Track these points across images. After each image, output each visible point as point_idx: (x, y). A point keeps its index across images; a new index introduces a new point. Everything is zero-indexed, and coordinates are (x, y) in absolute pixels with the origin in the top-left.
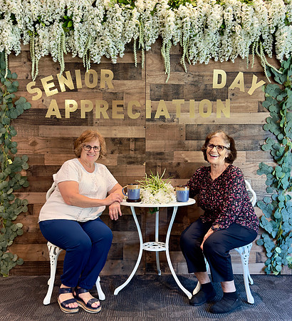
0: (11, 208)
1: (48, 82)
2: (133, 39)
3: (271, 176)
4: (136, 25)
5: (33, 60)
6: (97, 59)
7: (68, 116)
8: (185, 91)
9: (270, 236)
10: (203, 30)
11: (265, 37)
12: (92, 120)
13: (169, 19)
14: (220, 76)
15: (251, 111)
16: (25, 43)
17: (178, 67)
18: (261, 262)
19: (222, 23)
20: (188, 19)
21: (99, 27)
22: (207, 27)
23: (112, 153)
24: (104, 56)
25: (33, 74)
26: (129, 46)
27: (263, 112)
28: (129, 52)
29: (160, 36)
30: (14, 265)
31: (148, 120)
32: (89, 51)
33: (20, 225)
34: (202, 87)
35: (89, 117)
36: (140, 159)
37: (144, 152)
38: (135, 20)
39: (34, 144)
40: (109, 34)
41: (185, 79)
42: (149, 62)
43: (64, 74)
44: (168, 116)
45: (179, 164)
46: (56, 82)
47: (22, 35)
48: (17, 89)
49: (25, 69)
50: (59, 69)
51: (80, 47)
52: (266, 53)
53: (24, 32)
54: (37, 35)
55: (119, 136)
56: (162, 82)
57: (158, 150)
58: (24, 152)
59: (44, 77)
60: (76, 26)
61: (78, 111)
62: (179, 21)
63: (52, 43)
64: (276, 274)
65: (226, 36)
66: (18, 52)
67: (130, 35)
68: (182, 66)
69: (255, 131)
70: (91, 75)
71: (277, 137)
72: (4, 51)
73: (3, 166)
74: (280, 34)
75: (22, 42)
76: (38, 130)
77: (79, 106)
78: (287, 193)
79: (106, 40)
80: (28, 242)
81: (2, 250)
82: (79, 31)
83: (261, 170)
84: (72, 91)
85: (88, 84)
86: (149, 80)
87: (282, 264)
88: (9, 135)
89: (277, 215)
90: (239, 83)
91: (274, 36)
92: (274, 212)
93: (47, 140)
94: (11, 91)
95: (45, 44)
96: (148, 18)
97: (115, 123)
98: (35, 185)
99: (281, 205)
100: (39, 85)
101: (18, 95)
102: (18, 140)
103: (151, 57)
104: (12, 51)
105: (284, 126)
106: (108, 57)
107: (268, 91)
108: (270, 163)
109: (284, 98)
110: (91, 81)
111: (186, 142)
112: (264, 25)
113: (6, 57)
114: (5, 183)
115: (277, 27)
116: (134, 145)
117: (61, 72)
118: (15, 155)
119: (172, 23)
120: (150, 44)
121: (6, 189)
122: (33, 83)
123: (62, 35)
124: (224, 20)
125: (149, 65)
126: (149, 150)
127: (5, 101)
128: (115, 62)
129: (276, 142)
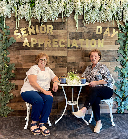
0: (8, 87)
1: (24, 31)
2: (62, 12)
3: (120, 72)
4: (63, 5)
5: (17, 20)
6: (46, 20)
7: (32, 46)
8: (85, 35)
9: (120, 97)
10: (92, 8)
11: (119, 12)
12: (44, 48)
13: (78, 3)
14: (99, 29)
15: (112, 44)
16: (13, 12)
17: (81, 25)
18: (116, 108)
19: (100, 5)
20: (86, 3)
21: (47, 6)
22: (94, 7)
23: (53, 62)
24: (49, 19)
25: (16, 26)
26: (60, 15)
27: (117, 45)
28: (60, 17)
29: (74, 11)
30: (10, 112)
31: (69, 48)
32: (42, 17)
33: (12, 94)
34: (92, 34)
35: (42, 46)
36: (65, 65)
37: (66, 62)
38: (63, 3)
39: (17, 58)
40: (51, 9)
41: (84, 30)
42: (69, 22)
43: (31, 27)
44: (77, 46)
45: (82, 67)
46: (27, 30)
47: (11, 9)
48: (9, 34)
49: (13, 24)
50: (28, 25)
51: (38, 15)
52: (119, 19)
53: (12, 7)
54: (18, 9)
55: (56, 55)
56: (74, 31)
57: (73, 61)
58: (13, 62)
59: (21, 28)
60: (36, 5)
61: (37, 44)
62: (82, 4)
63: (25, 13)
64: (122, 113)
65: (102, 11)
66: (10, 17)
67: (61, 10)
68: (83, 24)
69: (114, 53)
70: (43, 27)
71: (123, 56)
72: (3, 16)
73: (3, 68)
74: (125, 11)
75: (11, 12)
76: (19, 52)
77: (38, 41)
78: (127, 79)
79: (50, 12)
80: (15, 102)
81: (4, 105)
82: (37, 7)
83: (116, 69)
84: (34, 34)
85: (42, 32)
86: (69, 30)
87: (124, 109)
88: (6, 54)
89: (123, 88)
90: (107, 32)
91: (122, 12)
92: (121, 87)
93: (23, 56)
94: (6, 34)
95: (22, 13)
96: (68, 2)
97: (54, 49)
98: (19, 76)
99: (124, 84)
100: (19, 32)
101: (10, 36)
102: (11, 57)
103: (70, 20)
104: (7, 16)
105: (126, 51)
106: (51, 19)
107: (120, 36)
108: (120, 67)
109: (126, 39)
110: (43, 30)
111: (85, 58)
112: (119, 7)
113: (4, 19)
114: (5, 76)
115: (124, 8)
116: (62, 59)
117: (30, 26)
118: (9, 63)
119: (79, 5)
120: (69, 14)
121: (5, 78)
122: (17, 31)
123: (30, 9)
124: (101, 4)
125: (69, 24)
126: (69, 61)
127: (4, 39)
128: (53, 22)
129: (123, 58)
